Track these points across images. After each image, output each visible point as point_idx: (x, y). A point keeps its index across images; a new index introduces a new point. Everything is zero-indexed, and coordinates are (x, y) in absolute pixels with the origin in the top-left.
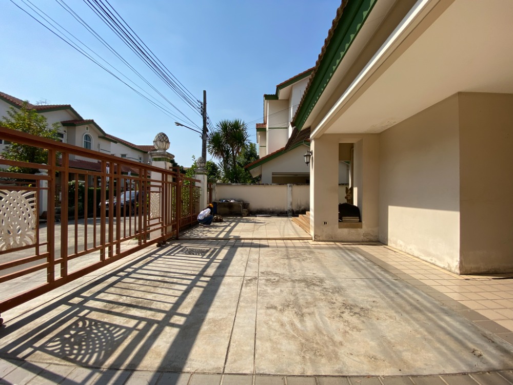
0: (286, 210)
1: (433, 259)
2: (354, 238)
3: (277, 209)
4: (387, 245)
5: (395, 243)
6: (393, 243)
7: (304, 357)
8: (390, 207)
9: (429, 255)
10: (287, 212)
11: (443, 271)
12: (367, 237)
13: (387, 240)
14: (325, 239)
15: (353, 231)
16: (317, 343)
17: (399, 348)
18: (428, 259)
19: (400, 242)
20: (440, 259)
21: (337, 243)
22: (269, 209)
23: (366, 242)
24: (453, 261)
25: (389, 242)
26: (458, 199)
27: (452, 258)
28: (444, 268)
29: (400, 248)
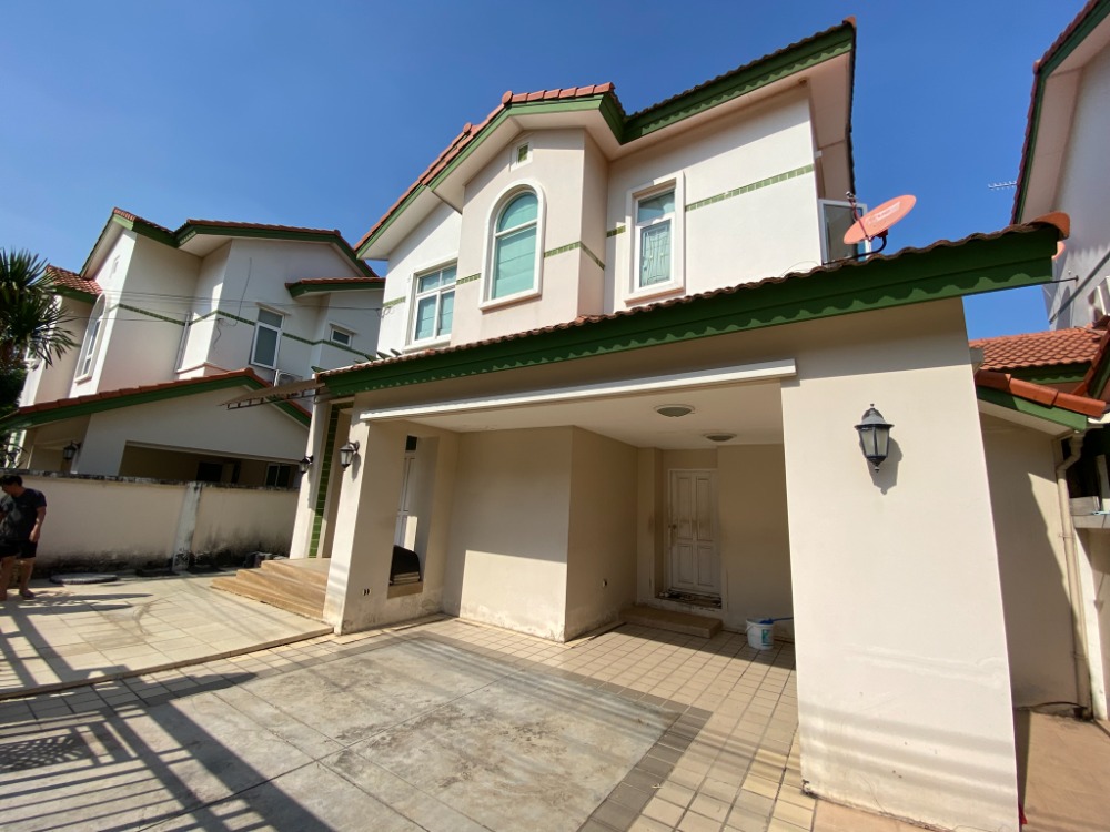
0: (169, 555)
1: (533, 628)
2: (408, 614)
3: (136, 553)
4: (458, 616)
5: (474, 611)
6: (471, 612)
7: (560, 810)
8: (468, 553)
9: (526, 622)
10: (170, 561)
11: (546, 642)
12: (428, 607)
13: (458, 607)
14: (361, 627)
15: (408, 599)
16: (552, 788)
17: (605, 748)
18: (525, 629)
19: (483, 609)
20: (542, 627)
21: (387, 631)
22: (106, 555)
23: (425, 616)
24: (557, 625)
25: (461, 611)
26: (566, 547)
27: (556, 622)
28: (546, 639)
29: (481, 619)
